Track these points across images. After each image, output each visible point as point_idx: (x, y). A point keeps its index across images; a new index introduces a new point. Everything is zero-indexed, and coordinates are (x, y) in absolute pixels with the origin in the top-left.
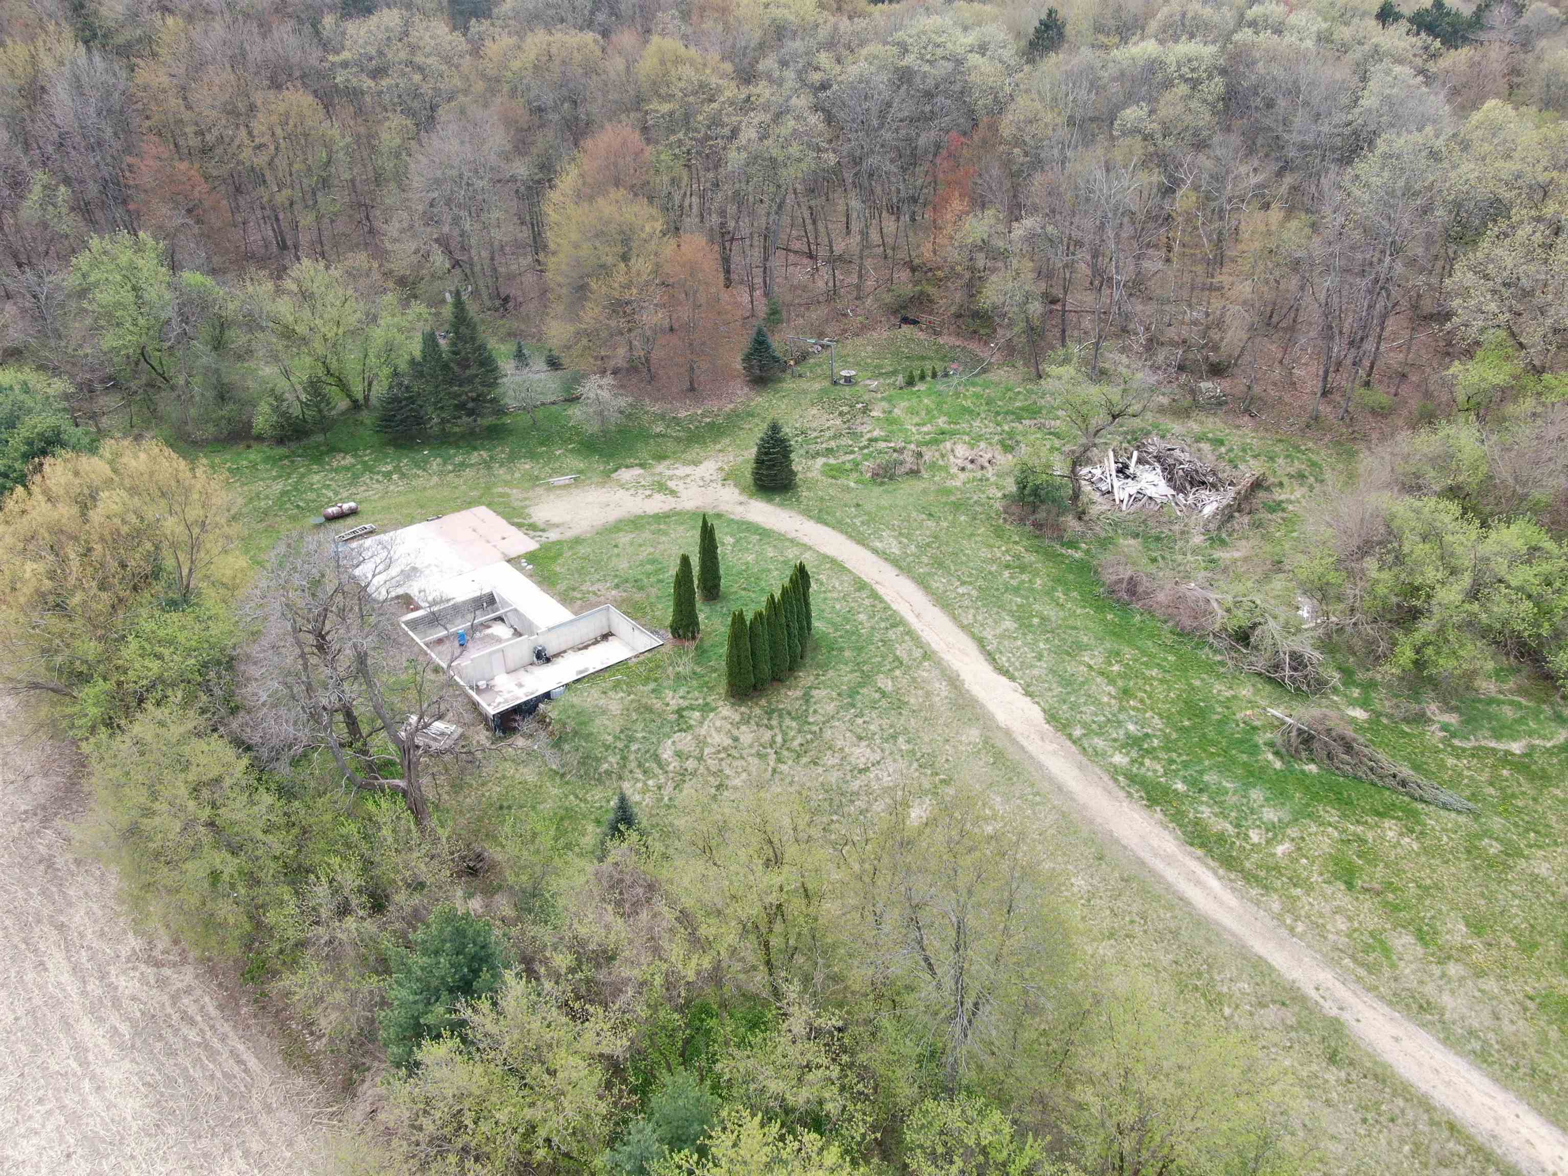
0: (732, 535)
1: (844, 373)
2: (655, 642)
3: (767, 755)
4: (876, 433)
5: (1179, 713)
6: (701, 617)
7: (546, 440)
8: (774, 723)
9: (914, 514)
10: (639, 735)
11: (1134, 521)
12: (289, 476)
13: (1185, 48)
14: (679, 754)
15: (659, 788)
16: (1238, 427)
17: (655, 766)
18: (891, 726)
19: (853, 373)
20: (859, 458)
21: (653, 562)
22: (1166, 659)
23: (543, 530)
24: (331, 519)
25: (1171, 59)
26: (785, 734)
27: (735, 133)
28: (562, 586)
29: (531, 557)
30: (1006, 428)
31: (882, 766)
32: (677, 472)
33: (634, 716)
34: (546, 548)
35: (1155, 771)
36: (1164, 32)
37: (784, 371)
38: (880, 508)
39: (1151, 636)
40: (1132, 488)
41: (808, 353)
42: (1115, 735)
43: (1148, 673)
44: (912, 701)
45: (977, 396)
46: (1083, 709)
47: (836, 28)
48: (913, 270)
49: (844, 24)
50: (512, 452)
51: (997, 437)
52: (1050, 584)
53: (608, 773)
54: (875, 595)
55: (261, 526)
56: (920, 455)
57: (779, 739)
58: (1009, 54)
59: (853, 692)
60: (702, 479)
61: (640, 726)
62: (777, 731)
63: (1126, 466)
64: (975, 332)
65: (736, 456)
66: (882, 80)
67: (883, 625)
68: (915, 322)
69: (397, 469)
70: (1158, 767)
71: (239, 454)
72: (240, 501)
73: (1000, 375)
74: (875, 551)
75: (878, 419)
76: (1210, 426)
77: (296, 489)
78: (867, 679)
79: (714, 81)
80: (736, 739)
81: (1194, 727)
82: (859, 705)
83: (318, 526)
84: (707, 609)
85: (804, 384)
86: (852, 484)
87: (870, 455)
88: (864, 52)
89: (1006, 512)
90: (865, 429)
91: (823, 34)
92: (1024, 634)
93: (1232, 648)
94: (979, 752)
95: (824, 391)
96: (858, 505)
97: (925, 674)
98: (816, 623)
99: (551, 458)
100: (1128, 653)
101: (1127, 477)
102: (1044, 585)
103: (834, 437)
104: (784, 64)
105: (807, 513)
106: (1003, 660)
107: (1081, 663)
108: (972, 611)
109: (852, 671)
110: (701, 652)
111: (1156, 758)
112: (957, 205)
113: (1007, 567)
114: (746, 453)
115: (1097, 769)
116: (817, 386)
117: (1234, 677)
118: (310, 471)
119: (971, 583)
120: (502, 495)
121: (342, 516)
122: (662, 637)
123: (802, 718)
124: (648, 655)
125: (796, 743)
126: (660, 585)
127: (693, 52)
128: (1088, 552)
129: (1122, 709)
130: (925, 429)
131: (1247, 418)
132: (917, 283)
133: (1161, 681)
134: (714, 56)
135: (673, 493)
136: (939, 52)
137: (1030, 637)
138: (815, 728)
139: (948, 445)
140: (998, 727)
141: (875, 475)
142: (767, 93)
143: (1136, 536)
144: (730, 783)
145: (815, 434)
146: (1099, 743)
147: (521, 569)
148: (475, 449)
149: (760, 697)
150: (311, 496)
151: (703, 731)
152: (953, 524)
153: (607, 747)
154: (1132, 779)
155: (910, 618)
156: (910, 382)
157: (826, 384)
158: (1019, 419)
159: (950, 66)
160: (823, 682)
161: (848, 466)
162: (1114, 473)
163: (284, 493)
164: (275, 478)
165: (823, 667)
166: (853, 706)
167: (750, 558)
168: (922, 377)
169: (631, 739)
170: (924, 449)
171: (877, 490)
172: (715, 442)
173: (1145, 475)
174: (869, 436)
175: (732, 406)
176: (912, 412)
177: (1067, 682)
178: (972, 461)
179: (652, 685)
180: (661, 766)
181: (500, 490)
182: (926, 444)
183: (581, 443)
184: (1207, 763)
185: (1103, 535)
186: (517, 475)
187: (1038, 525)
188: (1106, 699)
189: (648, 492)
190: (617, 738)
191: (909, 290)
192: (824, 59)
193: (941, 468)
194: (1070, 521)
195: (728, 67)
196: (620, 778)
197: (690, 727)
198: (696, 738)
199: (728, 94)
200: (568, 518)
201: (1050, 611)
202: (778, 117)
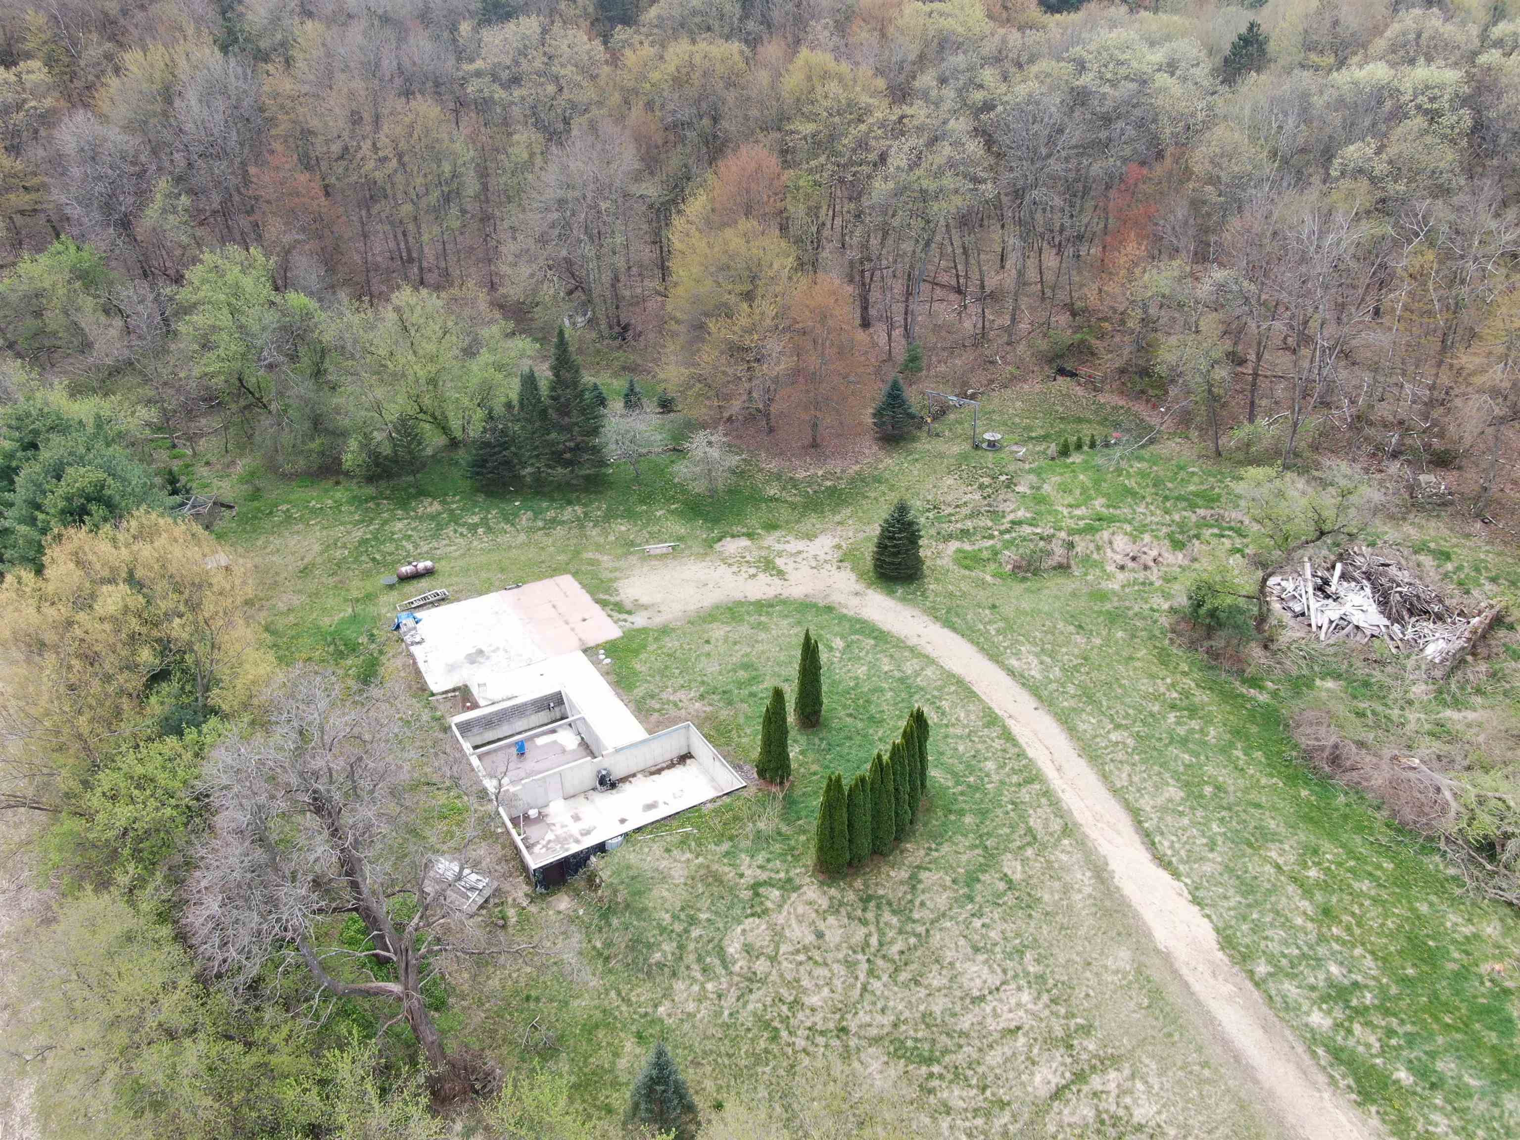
0: (843, 637)
1: (988, 436)
2: (739, 783)
3: (857, 962)
4: (1021, 514)
5: (1400, 952)
6: (794, 752)
7: (647, 498)
8: (870, 915)
9: (1060, 625)
10: (703, 916)
11: (1335, 655)
12: (371, 522)
13: (1422, 73)
14: (748, 949)
15: (720, 997)
16: (1468, 536)
17: (717, 962)
18: (1018, 935)
19: (999, 436)
20: (999, 546)
21: (746, 666)
22: (1379, 867)
23: (629, 613)
24: (405, 579)
25: (1407, 86)
26: (882, 934)
27: (883, 158)
28: (640, 691)
29: (611, 648)
30: (1177, 517)
31: (1002, 995)
32: (788, 547)
33: (700, 888)
34: (630, 636)
35: (1368, 1046)
36: (1394, 52)
37: (919, 428)
38: (1020, 612)
39: (1359, 829)
40: (1333, 612)
41: (949, 407)
42: (1312, 980)
43: (1356, 885)
44: (1046, 897)
45: (1142, 474)
46: (1269, 933)
47: (1004, 41)
48: (1074, 314)
49: (1014, 37)
50: (609, 509)
51: (1165, 530)
52: (1228, 736)
53: (661, 966)
54: (1008, 736)
55: (331, 581)
56: (1071, 545)
57: (874, 941)
58: (1202, 73)
59: (972, 880)
60: (815, 557)
61: (704, 903)
62: (872, 928)
63: (1326, 582)
64: (1143, 392)
65: (856, 531)
66: (1053, 103)
67: (1015, 779)
68: (1073, 375)
69: (484, 522)
70: (1372, 1039)
71: (327, 491)
72: (317, 548)
73: (1170, 447)
74: (1011, 672)
75: (1024, 496)
76: (1432, 533)
77: (376, 538)
78: (990, 859)
79: (865, 99)
80: (820, 935)
81: (1420, 979)
82: (978, 899)
83: (391, 587)
84: (802, 739)
85: (939, 445)
86: (988, 578)
87: (1012, 542)
88: (1034, 69)
89: (1173, 631)
90: (1009, 507)
91: (989, 47)
92: (1192, 808)
93: (1472, 859)
94: (1129, 987)
95: (964, 457)
96: (994, 607)
97: (1064, 857)
98: (933, 773)
99: (651, 520)
100: (1330, 852)
101: (1328, 597)
102: (1219, 738)
103: (971, 516)
104: (943, 81)
105: (933, 613)
106: (1164, 845)
107: (1266, 860)
108: (1127, 768)
109: (973, 847)
110: (790, 802)
111: (1368, 1024)
112: (1133, 248)
113: (1173, 707)
114: (867, 529)
115: (1287, 1032)
116: (956, 449)
117: (1474, 904)
118: (394, 518)
119: (1126, 728)
120: (592, 562)
121: (417, 576)
122: (746, 778)
123: (902, 911)
124: (727, 800)
125: (895, 948)
126: (751, 701)
127: (844, 67)
128: (1275, 694)
129: (1322, 939)
130: (1077, 512)
131: (1479, 525)
132: (1078, 329)
133: (1375, 901)
134: (865, 71)
135: (781, 574)
136: (1123, 71)
137: (1200, 813)
138: (921, 929)
139: (1106, 535)
140: (1157, 951)
141: (1017, 567)
142: (923, 113)
143: (1338, 677)
144: (806, 1000)
145: (950, 510)
146: (1290, 988)
147: (596, 663)
148: (569, 503)
149: (856, 874)
150: (389, 547)
151: (781, 919)
152: (1107, 642)
153: (663, 930)
154: (1338, 1055)
155: (1050, 772)
156: (1065, 452)
157: (966, 447)
158: (1193, 507)
159: (1133, 86)
160: (935, 861)
161: (985, 555)
162: (1311, 590)
163: (363, 542)
164: (356, 524)
165: (937, 837)
166: (971, 899)
167: (861, 671)
168: (1079, 446)
169: (693, 921)
170: (1077, 538)
171: (1018, 588)
172: (834, 512)
173: (1351, 596)
174: (1011, 517)
175: (857, 468)
176: (1065, 489)
177: (1247, 887)
178: (1134, 559)
179: (726, 846)
180: (724, 964)
181: (590, 555)
182: (1080, 532)
183: (685, 503)
184: (1440, 1040)
185: (1295, 672)
186: (611, 538)
187: (1213, 654)
188: (1299, 921)
189: (752, 571)
190: (675, 917)
191: (1067, 336)
192: (988, 75)
193: (1096, 564)
194: (1256, 652)
195: (881, 83)
196: (674, 974)
197: (765, 911)
198: (772, 927)
199: (879, 115)
200: (658, 598)
201: (1224, 775)
202: (934, 140)
